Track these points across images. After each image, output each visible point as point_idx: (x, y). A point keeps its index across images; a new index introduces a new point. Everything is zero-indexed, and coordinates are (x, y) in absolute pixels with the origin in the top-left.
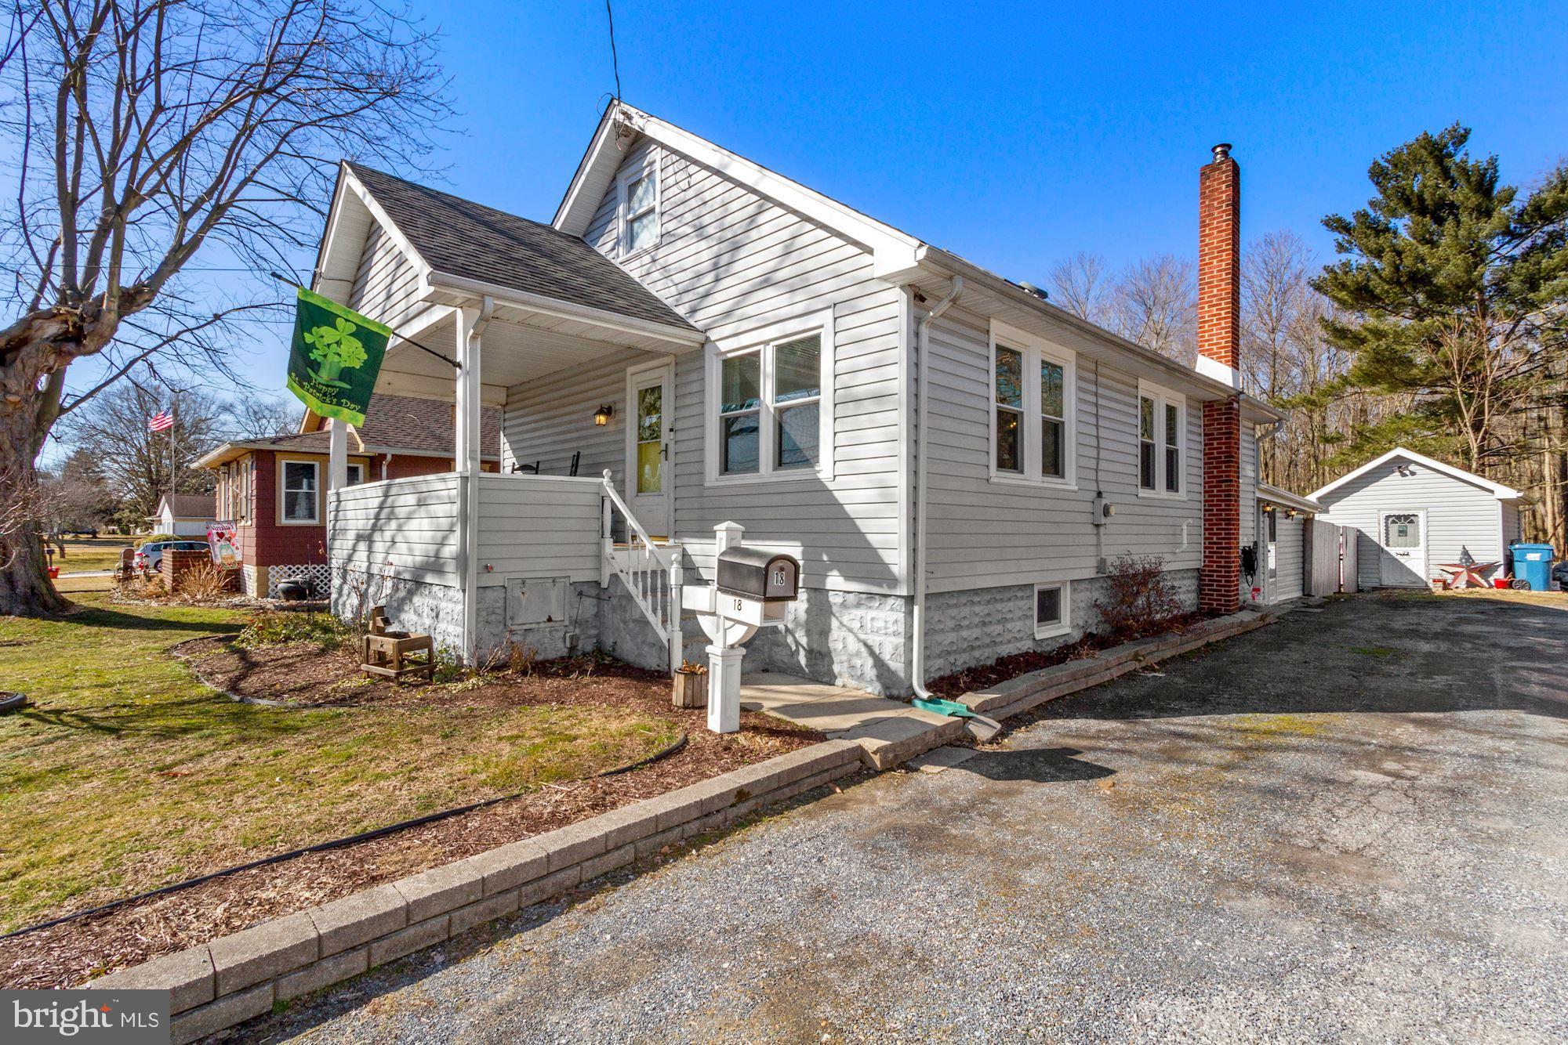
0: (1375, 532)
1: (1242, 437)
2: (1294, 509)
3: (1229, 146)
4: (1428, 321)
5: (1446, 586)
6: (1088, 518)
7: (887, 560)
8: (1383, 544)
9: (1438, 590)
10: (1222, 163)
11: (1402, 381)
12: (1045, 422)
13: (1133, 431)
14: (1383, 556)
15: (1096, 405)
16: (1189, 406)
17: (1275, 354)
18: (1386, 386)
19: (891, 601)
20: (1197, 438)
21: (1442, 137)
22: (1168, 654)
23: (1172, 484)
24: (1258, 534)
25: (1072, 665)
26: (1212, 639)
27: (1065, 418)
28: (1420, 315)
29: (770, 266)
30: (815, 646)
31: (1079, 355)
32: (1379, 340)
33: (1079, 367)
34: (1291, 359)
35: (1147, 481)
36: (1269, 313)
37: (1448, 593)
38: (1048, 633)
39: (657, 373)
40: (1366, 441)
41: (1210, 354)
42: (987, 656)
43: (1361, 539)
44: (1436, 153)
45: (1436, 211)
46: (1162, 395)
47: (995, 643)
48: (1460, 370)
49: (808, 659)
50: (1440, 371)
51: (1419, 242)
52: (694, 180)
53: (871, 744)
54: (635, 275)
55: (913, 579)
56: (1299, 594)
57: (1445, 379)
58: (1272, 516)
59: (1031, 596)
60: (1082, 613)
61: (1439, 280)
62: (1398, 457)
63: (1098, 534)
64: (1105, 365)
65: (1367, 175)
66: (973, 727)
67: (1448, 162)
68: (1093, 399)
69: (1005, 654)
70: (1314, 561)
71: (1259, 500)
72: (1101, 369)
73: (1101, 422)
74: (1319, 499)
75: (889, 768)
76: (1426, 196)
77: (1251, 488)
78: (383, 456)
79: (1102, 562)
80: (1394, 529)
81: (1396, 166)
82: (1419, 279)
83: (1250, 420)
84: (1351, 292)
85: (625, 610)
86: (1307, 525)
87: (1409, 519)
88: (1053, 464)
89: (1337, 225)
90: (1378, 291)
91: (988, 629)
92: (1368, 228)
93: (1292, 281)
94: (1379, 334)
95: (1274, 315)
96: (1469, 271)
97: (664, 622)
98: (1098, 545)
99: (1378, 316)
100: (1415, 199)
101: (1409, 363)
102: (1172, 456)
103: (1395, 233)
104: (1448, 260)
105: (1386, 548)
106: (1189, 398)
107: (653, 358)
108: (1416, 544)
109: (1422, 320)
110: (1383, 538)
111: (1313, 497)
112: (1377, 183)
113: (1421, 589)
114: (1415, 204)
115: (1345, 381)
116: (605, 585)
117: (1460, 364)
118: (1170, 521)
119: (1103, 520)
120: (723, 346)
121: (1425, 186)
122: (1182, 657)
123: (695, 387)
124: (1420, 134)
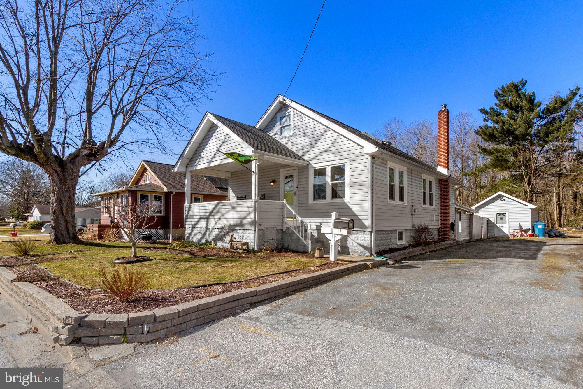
0: (493, 219)
1: (450, 189)
2: (466, 211)
3: (446, 105)
4: (513, 147)
5: (514, 236)
6: (410, 213)
7: (364, 222)
8: (495, 223)
9: (511, 237)
10: (444, 110)
11: (505, 167)
12: (399, 187)
13: (421, 188)
14: (496, 227)
15: (412, 182)
16: (435, 181)
17: (463, 156)
18: (500, 169)
19: (366, 232)
20: (438, 190)
21: (518, 83)
22: (431, 250)
23: (431, 204)
24: (455, 218)
25: (407, 251)
26: (442, 247)
27: (404, 186)
28: (511, 145)
29: (328, 146)
30: (344, 245)
31: (407, 168)
32: (497, 153)
33: (407, 172)
34: (468, 158)
35: (425, 203)
36: (461, 141)
37: (515, 238)
38: (400, 243)
39: (291, 171)
40: (494, 188)
41: (441, 166)
42: (387, 248)
43: (489, 221)
44: (516, 88)
45: (516, 108)
46: (428, 178)
47: (389, 245)
48: (523, 164)
49: (341, 248)
50: (517, 164)
51: (510, 119)
52: (304, 119)
53: (368, 263)
54: (284, 143)
55: (372, 227)
56: (469, 238)
57: (519, 167)
58: (460, 213)
59: (396, 233)
60: (408, 239)
61: (517, 133)
62: (500, 195)
63: (412, 217)
64: (414, 171)
65: (493, 95)
66: (388, 261)
67: (520, 92)
68: (411, 180)
69: (391, 248)
70: (473, 228)
71: (456, 208)
72: (413, 172)
73: (413, 187)
74: (476, 208)
75: (373, 267)
76: (513, 103)
77: (453, 205)
78: (172, 192)
79: (414, 224)
80: (499, 218)
81: (503, 92)
82: (510, 132)
83: (452, 184)
84: (488, 136)
85: (291, 236)
86: (471, 217)
87: (503, 215)
88: (401, 199)
89: (483, 111)
90: (497, 136)
91: (387, 241)
92: (494, 113)
93: (469, 129)
94: (497, 151)
95: (463, 141)
96: (526, 130)
97: (305, 239)
98: (412, 220)
99: (497, 144)
100: (509, 104)
101: (507, 161)
102: (431, 195)
103: (503, 115)
104: (519, 126)
105: (496, 224)
106: (435, 178)
107: (290, 167)
108: (505, 223)
109: (512, 146)
110: (495, 221)
111: (473, 208)
112: (497, 98)
113: (506, 237)
114: (509, 106)
115: (486, 167)
116: (284, 230)
117: (523, 162)
118: (431, 214)
119: (414, 213)
120: (315, 166)
121: (512, 100)
122: (435, 251)
123: (305, 176)
124: (510, 82)
